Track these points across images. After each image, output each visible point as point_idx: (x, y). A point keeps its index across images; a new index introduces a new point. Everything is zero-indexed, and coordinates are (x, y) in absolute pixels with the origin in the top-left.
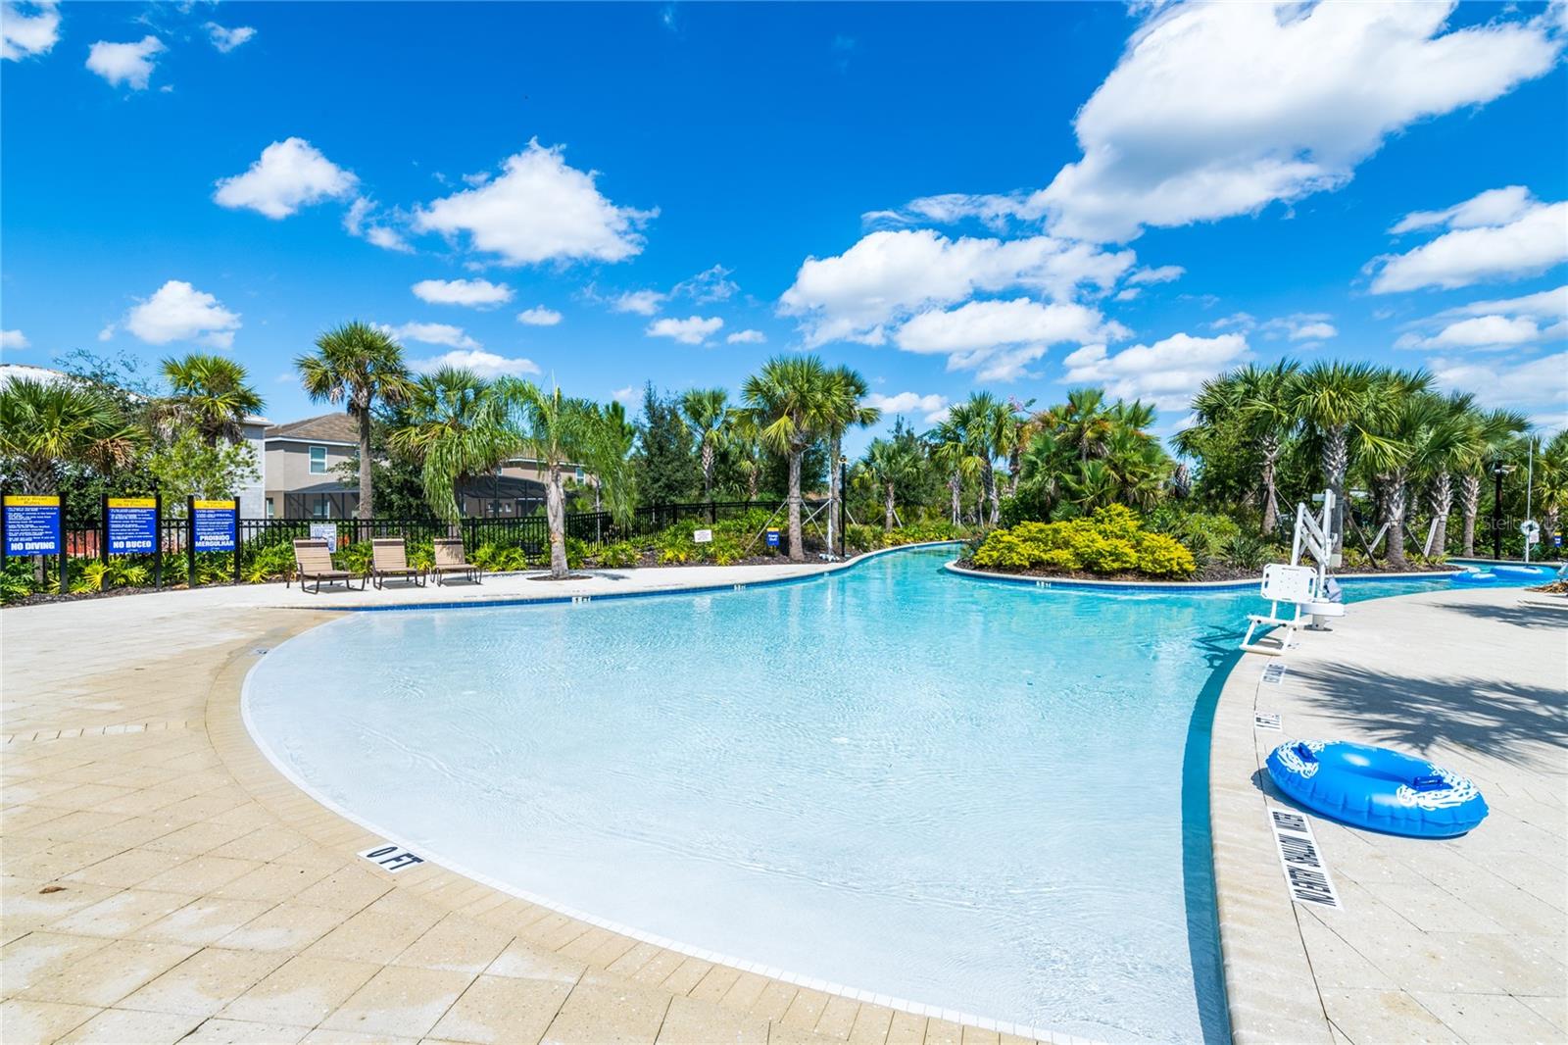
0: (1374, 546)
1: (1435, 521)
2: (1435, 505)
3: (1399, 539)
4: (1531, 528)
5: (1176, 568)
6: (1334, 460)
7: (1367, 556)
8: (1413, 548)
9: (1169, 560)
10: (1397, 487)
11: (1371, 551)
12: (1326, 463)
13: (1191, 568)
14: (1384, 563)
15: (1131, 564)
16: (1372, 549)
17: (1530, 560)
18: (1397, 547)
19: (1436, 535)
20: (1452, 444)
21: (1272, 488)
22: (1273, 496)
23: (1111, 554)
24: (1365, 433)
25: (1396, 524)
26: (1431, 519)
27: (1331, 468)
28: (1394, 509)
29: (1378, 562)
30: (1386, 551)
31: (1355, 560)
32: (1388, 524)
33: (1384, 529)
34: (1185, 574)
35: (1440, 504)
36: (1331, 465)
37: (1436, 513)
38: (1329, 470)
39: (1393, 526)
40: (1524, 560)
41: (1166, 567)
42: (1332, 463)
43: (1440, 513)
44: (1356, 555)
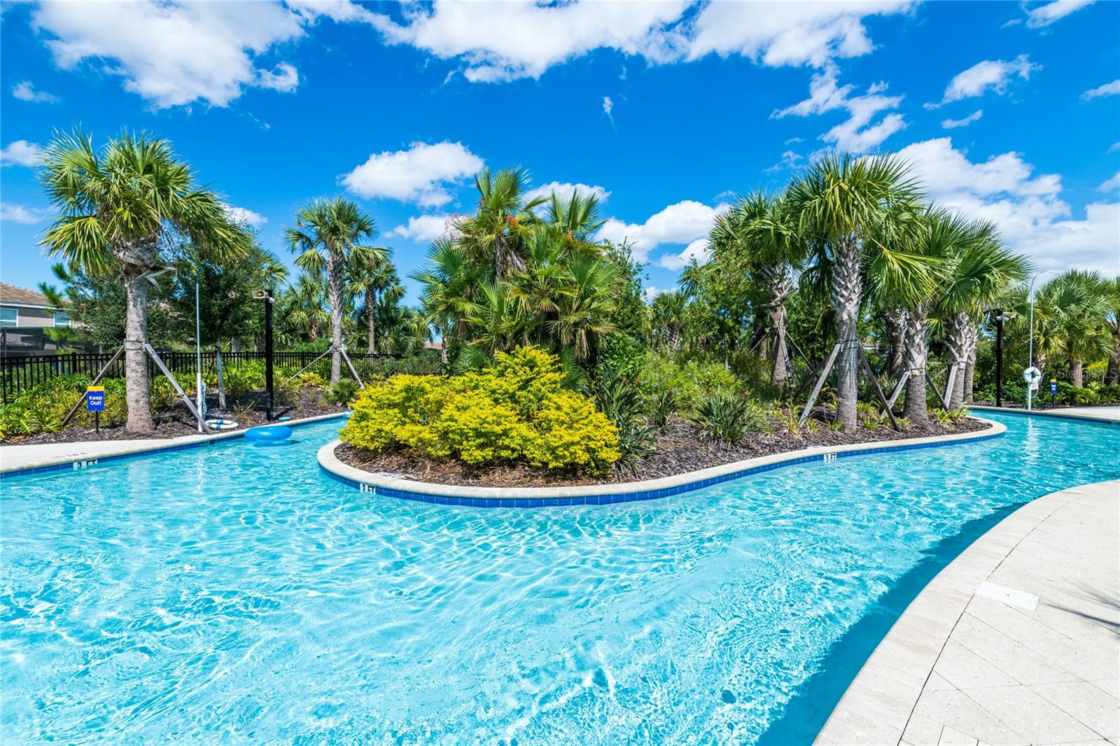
0: (893, 401)
1: (954, 369)
2: (954, 351)
3: (921, 391)
4: (1033, 375)
5: (583, 457)
6: (847, 288)
7: (885, 414)
8: (935, 402)
9: (567, 446)
10: (919, 327)
11: (890, 408)
12: (837, 293)
13: (612, 455)
14: (904, 422)
15: (513, 450)
16: (891, 404)
17: (1032, 407)
18: (919, 401)
19: (955, 385)
20: (987, 269)
21: (782, 332)
22: (783, 342)
23: (479, 434)
24: (886, 250)
25: (917, 373)
26: (950, 367)
27: (842, 300)
28: (915, 355)
29: (898, 421)
30: (906, 406)
31: (873, 420)
32: (908, 373)
33: (904, 380)
34: (598, 470)
35: (960, 349)
36: (842, 296)
37: (954, 359)
38: (840, 303)
39: (914, 376)
40: (1027, 407)
41: (564, 457)
42: (844, 292)
43: (959, 360)
44: (872, 411)
